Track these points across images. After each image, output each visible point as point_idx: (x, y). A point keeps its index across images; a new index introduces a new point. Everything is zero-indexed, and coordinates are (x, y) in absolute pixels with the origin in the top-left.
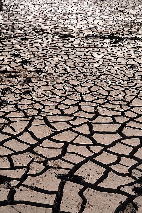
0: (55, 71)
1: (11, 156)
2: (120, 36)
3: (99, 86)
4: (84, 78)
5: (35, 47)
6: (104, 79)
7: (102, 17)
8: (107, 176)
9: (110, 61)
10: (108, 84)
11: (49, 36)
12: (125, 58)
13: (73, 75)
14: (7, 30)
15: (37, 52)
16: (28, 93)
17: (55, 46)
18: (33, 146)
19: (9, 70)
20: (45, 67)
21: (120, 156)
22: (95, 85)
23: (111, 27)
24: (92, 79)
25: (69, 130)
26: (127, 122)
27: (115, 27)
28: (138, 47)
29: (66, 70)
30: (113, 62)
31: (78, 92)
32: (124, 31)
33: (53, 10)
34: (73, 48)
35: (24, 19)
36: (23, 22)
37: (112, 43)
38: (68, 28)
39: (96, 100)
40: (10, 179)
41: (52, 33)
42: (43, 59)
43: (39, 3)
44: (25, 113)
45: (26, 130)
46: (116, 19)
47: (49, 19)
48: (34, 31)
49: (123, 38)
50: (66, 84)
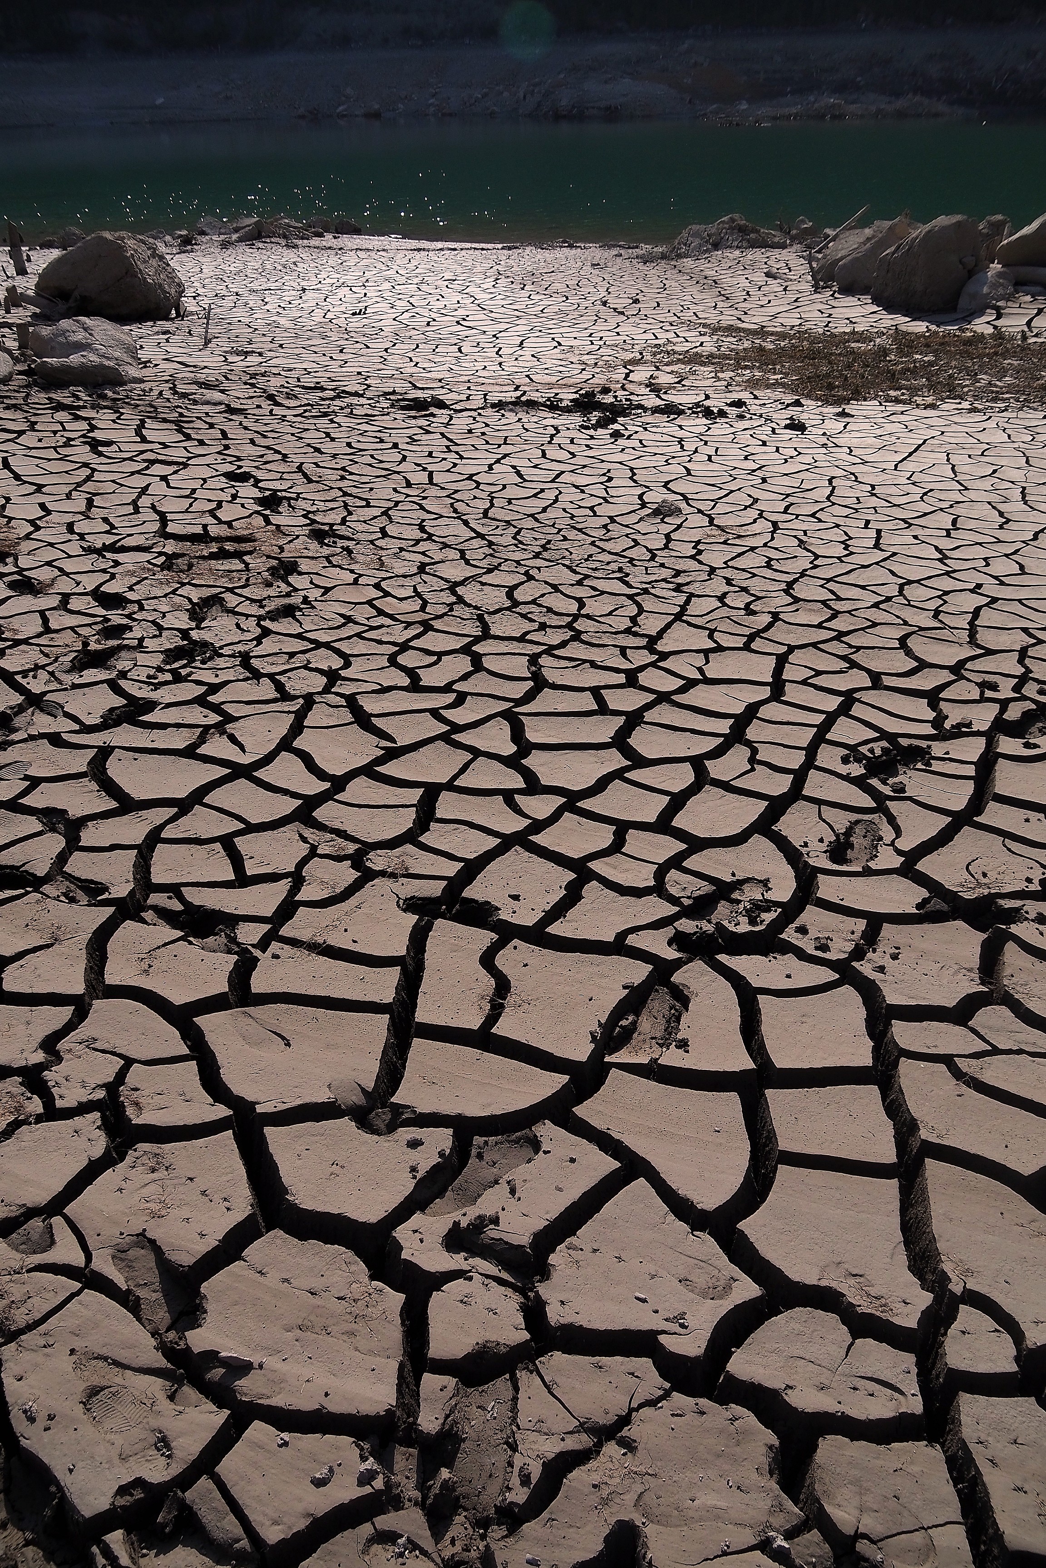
0: (383, 531)
1: (236, 840)
2: (616, 401)
3: (546, 583)
4: (491, 555)
5: (309, 445)
6: (564, 557)
7: (550, 331)
8: (579, 898)
9: (583, 492)
10: (575, 572)
11: (357, 405)
12: (635, 481)
13: (449, 546)
14: (201, 388)
15: (314, 463)
16: (289, 611)
17: (382, 441)
18: (311, 802)
19: (214, 530)
20: (345, 517)
21: (622, 828)
22: (530, 578)
23: (584, 370)
24: (518, 556)
25: (440, 744)
26: (648, 707)
27: (598, 370)
28: (681, 441)
29: (422, 529)
30: (592, 495)
31: (469, 605)
32: (631, 382)
33: (368, 310)
34: (447, 447)
35: (263, 346)
36: (260, 354)
37: (587, 428)
38: (428, 375)
39: (534, 631)
40: (233, 920)
41: (368, 394)
42: (340, 489)
43: (319, 286)
44: (280, 687)
45: (285, 745)
46: (601, 338)
47: (357, 342)
48: (304, 387)
49: (627, 409)
50: (424, 576)
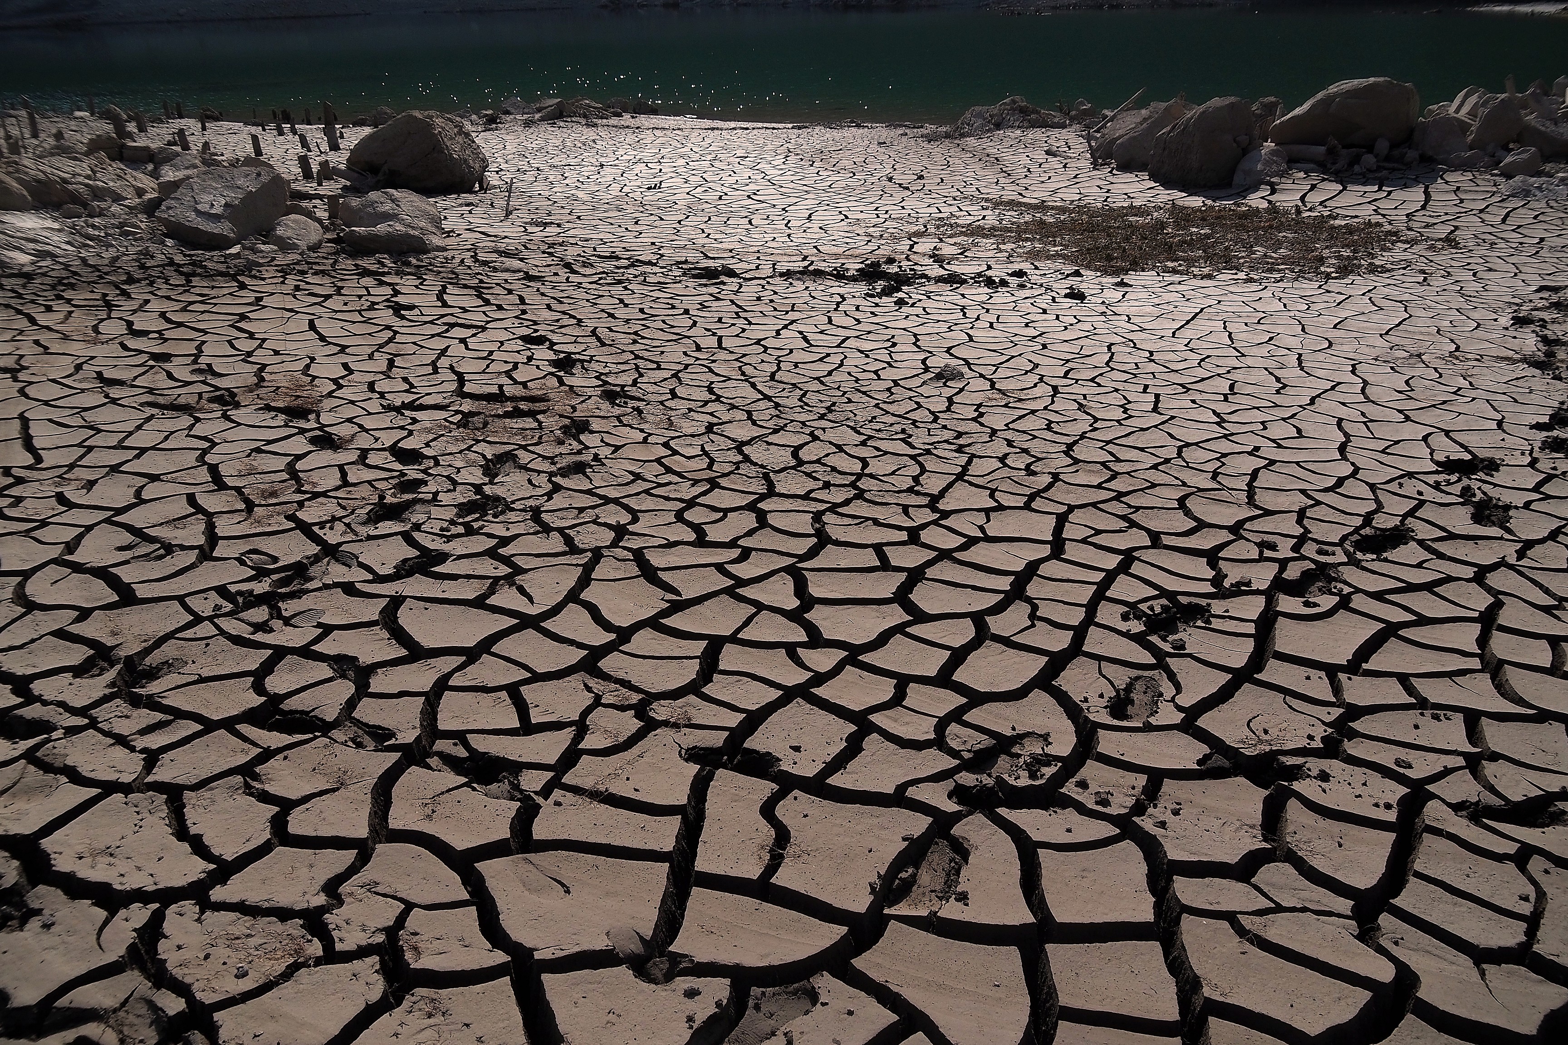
0: (673, 393)
1: (522, 688)
2: (901, 270)
3: (831, 443)
4: (777, 416)
5: (603, 311)
6: (848, 419)
7: (838, 205)
8: (861, 750)
9: (867, 356)
10: (859, 433)
11: (650, 273)
12: (918, 347)
13: (737, 408)
14: (501, 256)
15: (608, 328)
16: (579, 468)
17: (673, 307)
18: (597, 653)
19: (509, 390)
20: (637, 379)
21: (903, 682)
22: (815, 438)
23: (870, 241)
24: (803, 417)
25: (724, 597)
26: (930, 563)
27: (883, 242)
28: (963, 309)
29: (710, 390)
30: (876, 360)
31: (755, 464)
32: (915, 253)
33: (663, 185)
34: (737, 313)
35: (562, 217)
36: (559, 225)
37: (872, 296)
38: (719, 246)
39: (818, 489)
40: (516, 767)
41: (661, 263)
42: (632, 352)
43: (617, 162)
44: (569, 541)
45: (573, 596)
46: (887, 212)
47: (652, 214)
48: (599, 256)
49: (912, 278)
50: (712, 436)
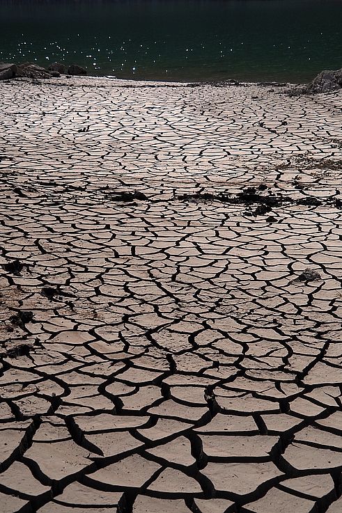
0: (97, 291)
2: (270, 195)
3: (219, 331)
4: (177, 309)
5: (44, 226)
6: (232, 312)
7: (222, 145)
9: (246, 262)
10: (240, 323)
11: (80, 197)
12: (285, 255)
13: (146, 302)
15: (47, 239)
16: (24, 351)
17: (98, 223)
18: (35, 502)
20: (69, 279)
22: (207, 327)
23: (247, 172)
24: (197, 310)
25: (136, 455)
26: (297, 428)
27: (257, 173)
28: (319, 225)
29: (126, 289)
30: (253, 265)
31: (161, 348)
32: (282, 181)
33: (90, 129)
34: (146, 228)
35: (13, 153)
36: (11, 159)
37: (249, 215)
38: (133, 175)
39: (210, 368)
41: (89, 189)
42: (66, 258)
43: (55, 111)
44: (15, 409)
45: (18, 455)
46: (259, 149)
47: (82, 151)
48: (41, 183)
49: (279, 201)
50: (127, 325)
